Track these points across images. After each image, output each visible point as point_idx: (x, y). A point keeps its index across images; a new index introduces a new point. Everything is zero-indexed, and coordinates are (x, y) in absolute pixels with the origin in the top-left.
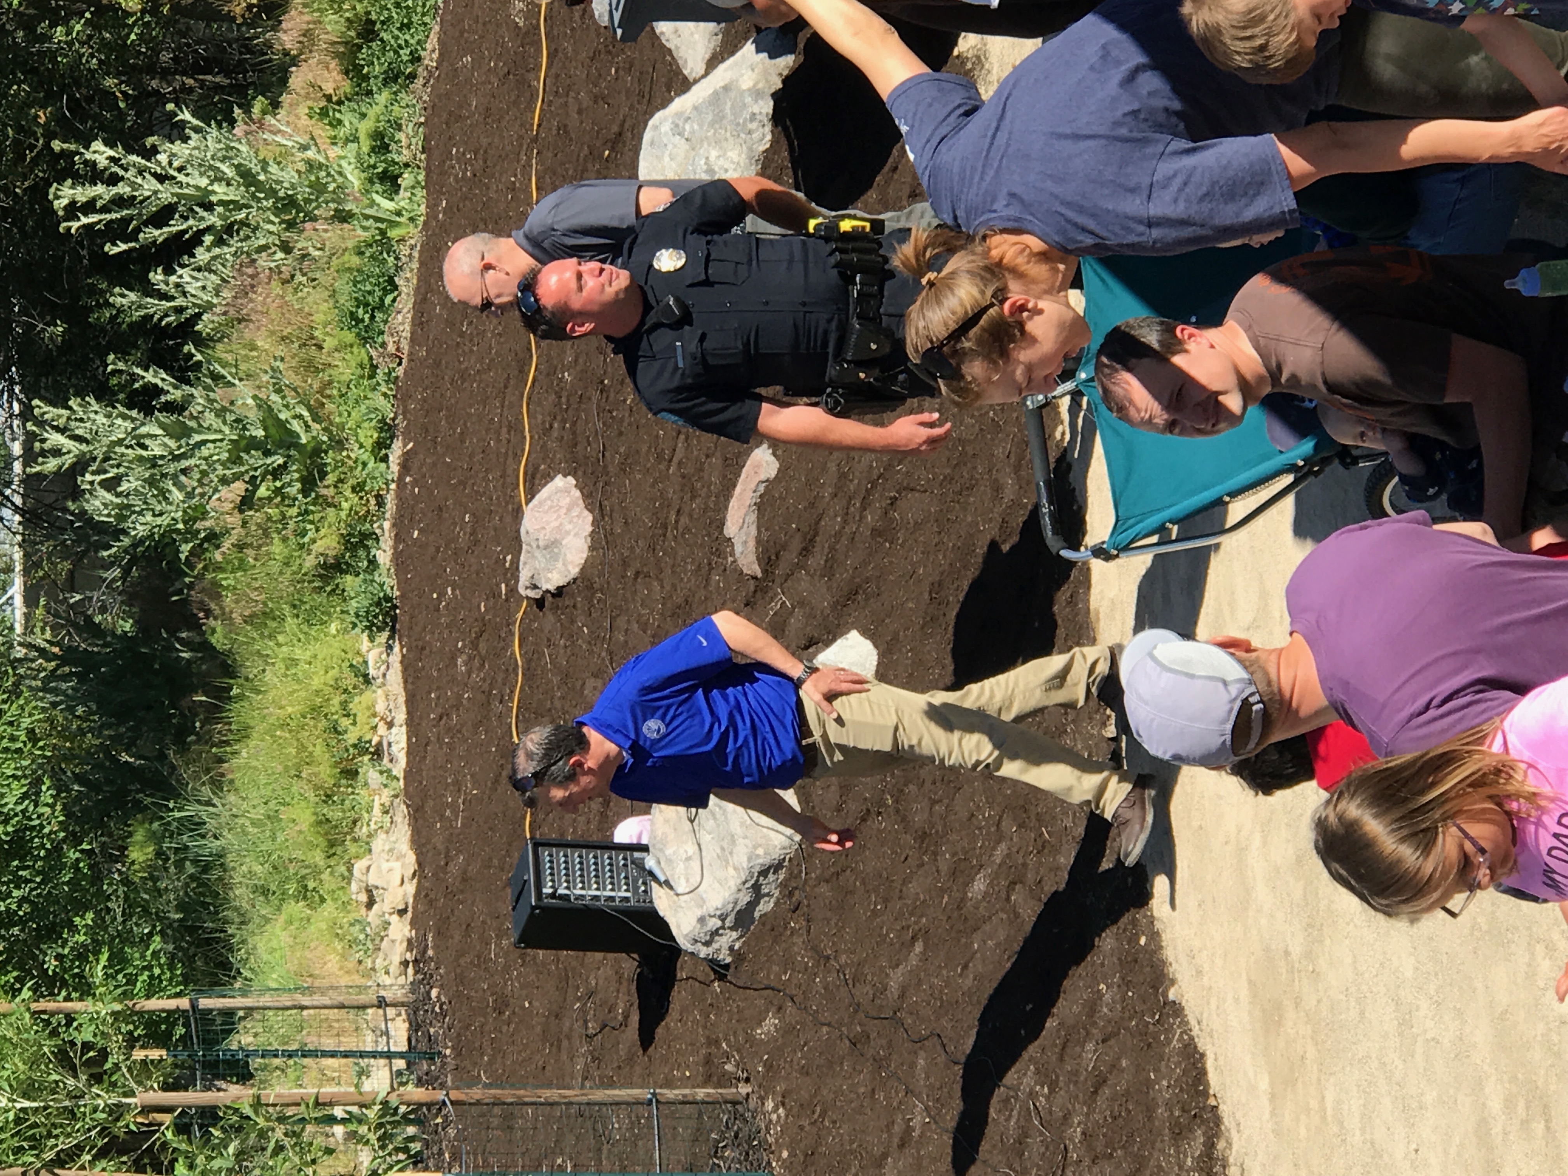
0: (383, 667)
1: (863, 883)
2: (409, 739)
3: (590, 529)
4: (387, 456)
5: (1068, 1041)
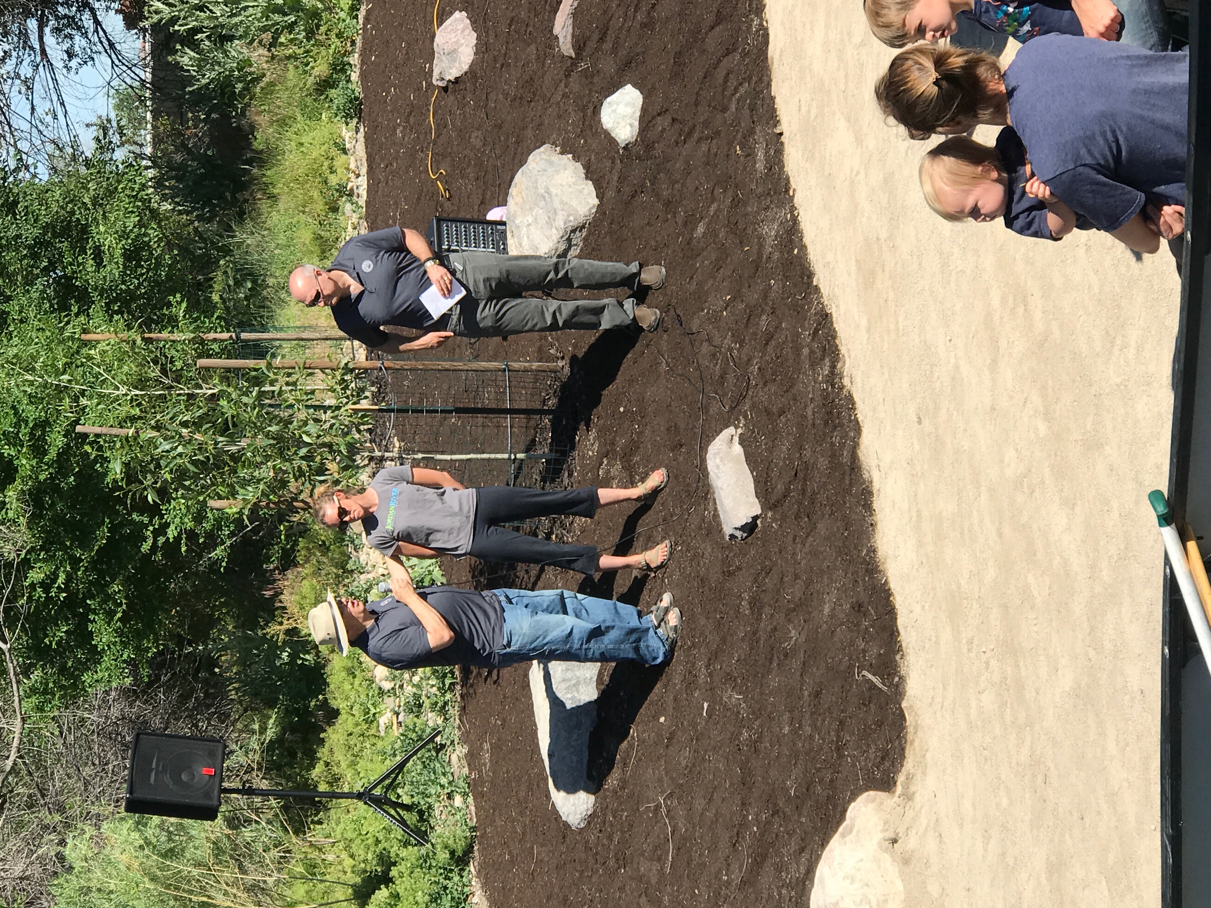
0: (354, 142)
1: (633, 234)
2: (368, 181)
3: (475, 42)
4: (357, 15)
5: (751, 315)
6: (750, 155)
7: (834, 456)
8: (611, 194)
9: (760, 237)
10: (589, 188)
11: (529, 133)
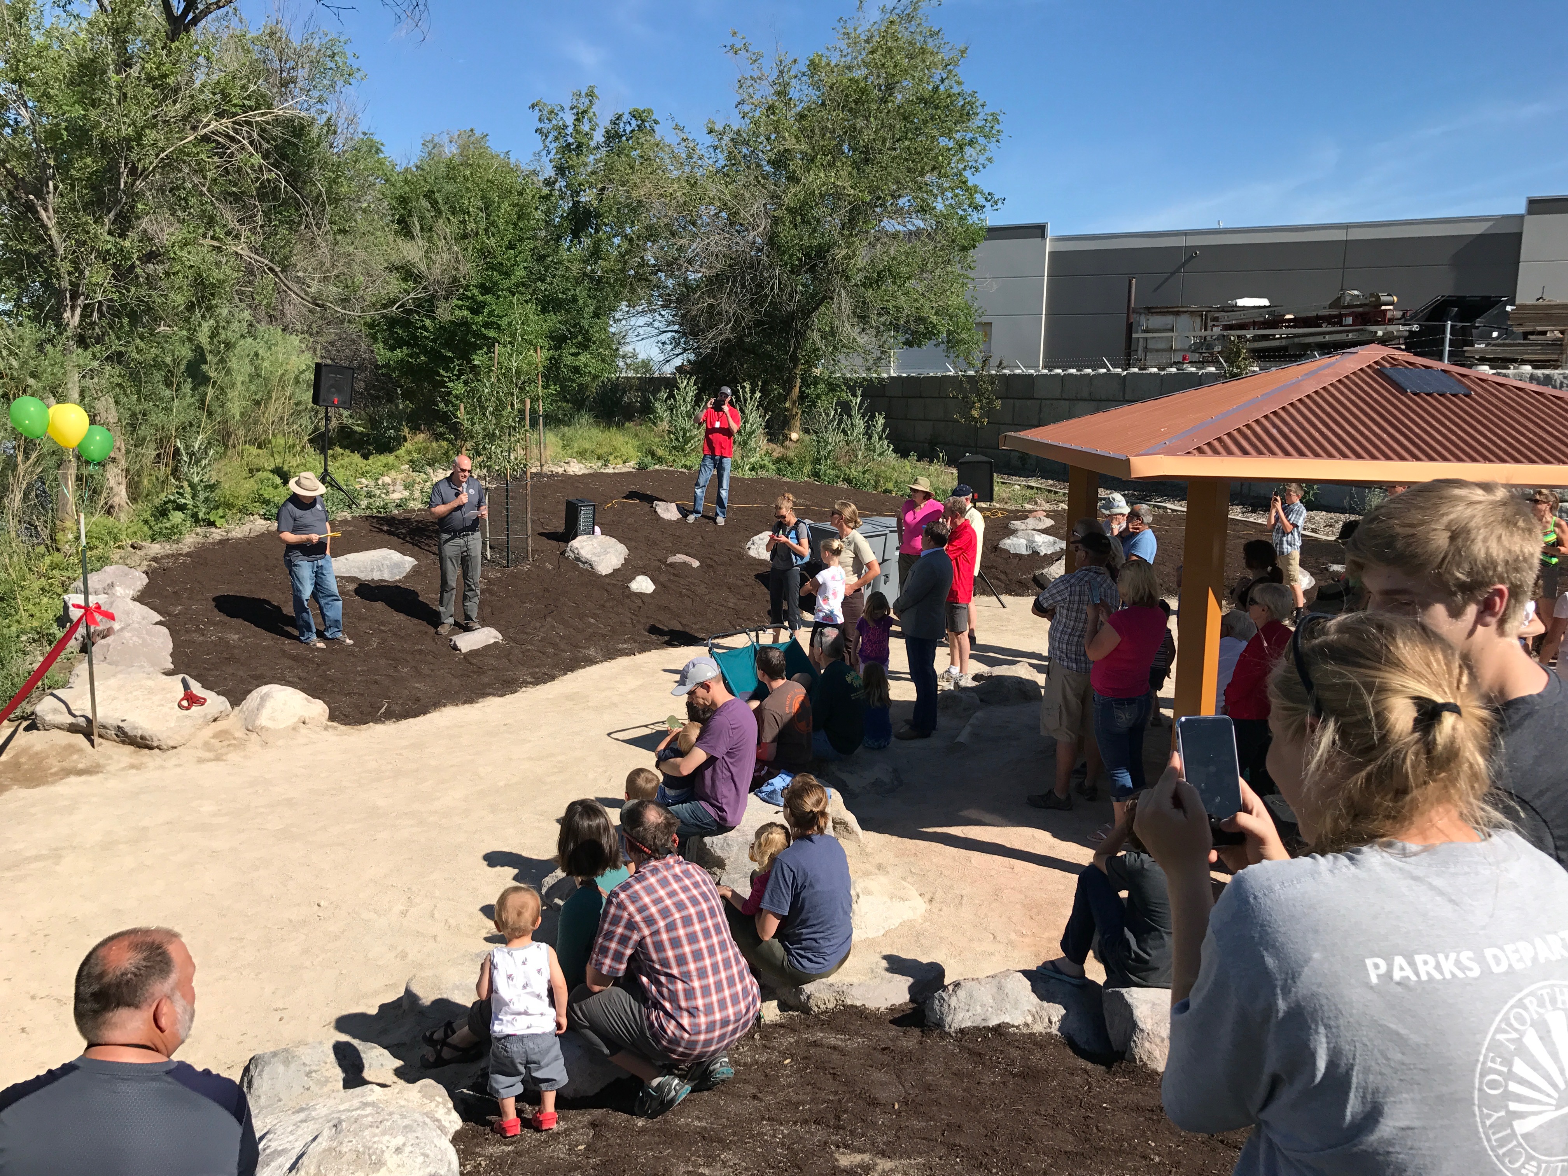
0: (628, 467)
1: (589, 590)
2: (611, 473)
3: (670, 520)
5: (554, 645)
6: (625, 641)
7: (489, 685)
8: (607, 580)
9: (589, 648)
10: (610, 571)
11: (633, 544)
